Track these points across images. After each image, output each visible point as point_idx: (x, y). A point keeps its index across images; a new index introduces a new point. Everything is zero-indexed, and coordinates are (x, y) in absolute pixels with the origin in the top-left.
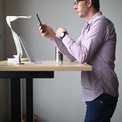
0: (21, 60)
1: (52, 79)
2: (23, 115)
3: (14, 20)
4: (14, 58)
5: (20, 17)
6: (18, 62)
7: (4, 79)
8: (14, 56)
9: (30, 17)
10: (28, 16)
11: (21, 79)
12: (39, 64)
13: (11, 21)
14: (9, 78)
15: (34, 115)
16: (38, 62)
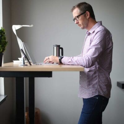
0: (25, 62)
1: (50, 78)
2: (26, 108)
3: (19, 29)
4: (19, 60)
5: (24, 26)
6: (22, 64)
7: (11, 78)
8: (19, 58)
9: (32, 26)
10: (30, 25)
11: (25, 78)
12: (39, 65)
13: (16, 29)
14: (15, 77)
15: (36, 108)
16: (39, 64)
